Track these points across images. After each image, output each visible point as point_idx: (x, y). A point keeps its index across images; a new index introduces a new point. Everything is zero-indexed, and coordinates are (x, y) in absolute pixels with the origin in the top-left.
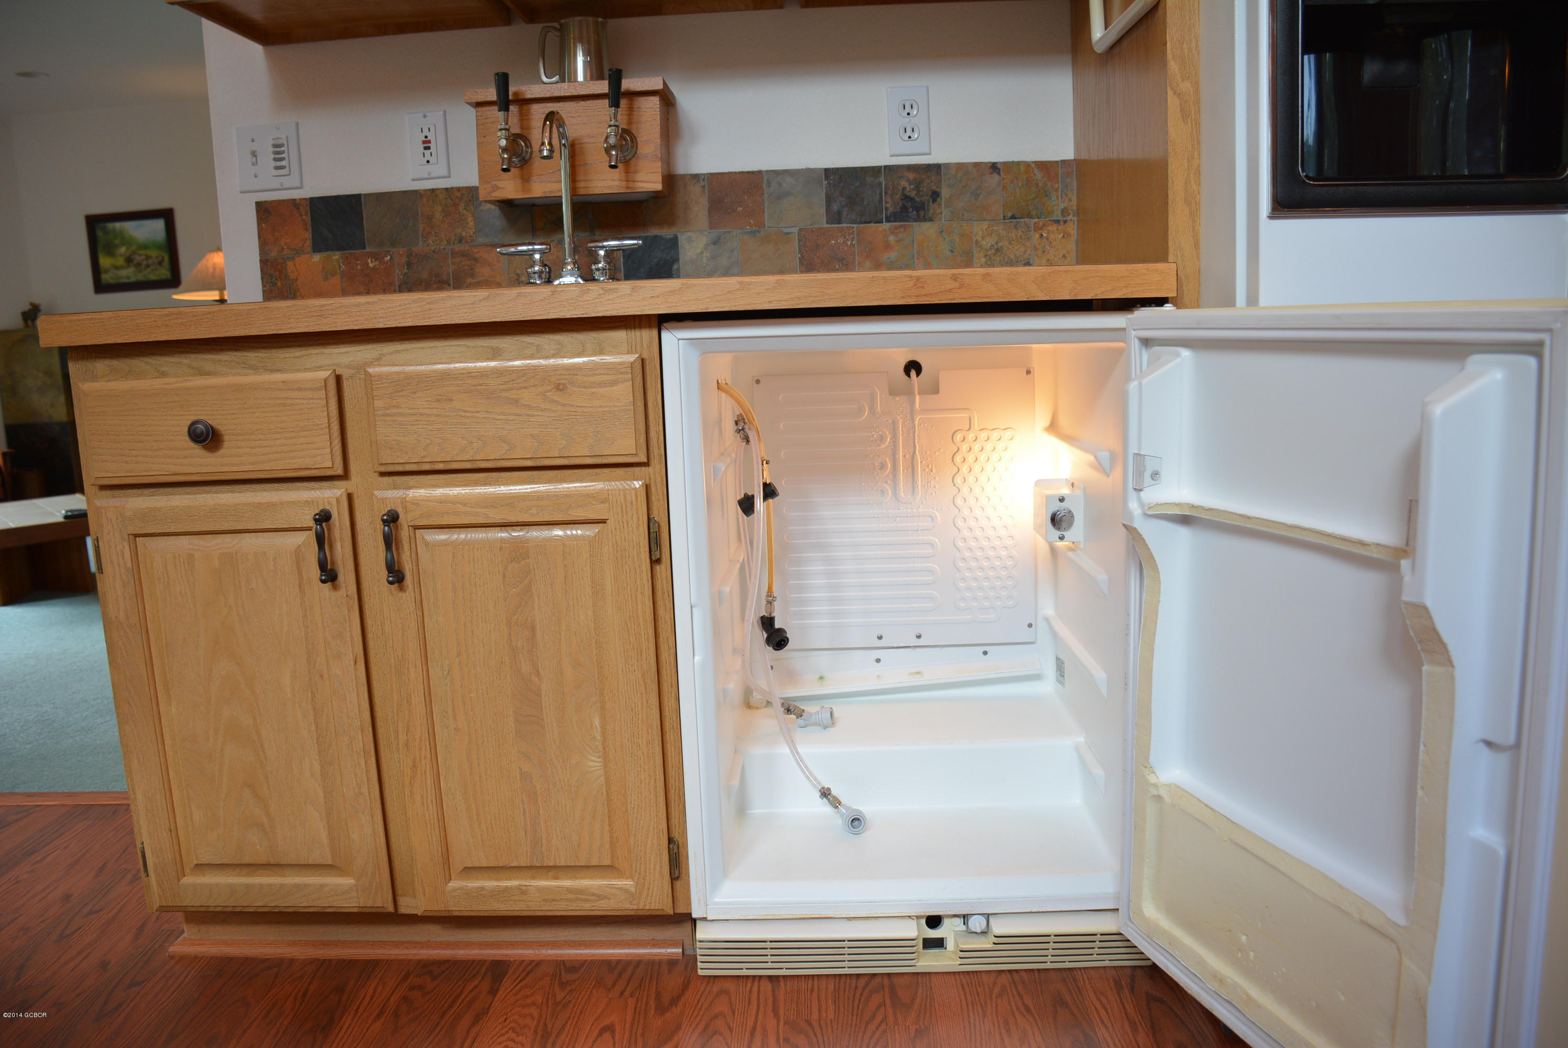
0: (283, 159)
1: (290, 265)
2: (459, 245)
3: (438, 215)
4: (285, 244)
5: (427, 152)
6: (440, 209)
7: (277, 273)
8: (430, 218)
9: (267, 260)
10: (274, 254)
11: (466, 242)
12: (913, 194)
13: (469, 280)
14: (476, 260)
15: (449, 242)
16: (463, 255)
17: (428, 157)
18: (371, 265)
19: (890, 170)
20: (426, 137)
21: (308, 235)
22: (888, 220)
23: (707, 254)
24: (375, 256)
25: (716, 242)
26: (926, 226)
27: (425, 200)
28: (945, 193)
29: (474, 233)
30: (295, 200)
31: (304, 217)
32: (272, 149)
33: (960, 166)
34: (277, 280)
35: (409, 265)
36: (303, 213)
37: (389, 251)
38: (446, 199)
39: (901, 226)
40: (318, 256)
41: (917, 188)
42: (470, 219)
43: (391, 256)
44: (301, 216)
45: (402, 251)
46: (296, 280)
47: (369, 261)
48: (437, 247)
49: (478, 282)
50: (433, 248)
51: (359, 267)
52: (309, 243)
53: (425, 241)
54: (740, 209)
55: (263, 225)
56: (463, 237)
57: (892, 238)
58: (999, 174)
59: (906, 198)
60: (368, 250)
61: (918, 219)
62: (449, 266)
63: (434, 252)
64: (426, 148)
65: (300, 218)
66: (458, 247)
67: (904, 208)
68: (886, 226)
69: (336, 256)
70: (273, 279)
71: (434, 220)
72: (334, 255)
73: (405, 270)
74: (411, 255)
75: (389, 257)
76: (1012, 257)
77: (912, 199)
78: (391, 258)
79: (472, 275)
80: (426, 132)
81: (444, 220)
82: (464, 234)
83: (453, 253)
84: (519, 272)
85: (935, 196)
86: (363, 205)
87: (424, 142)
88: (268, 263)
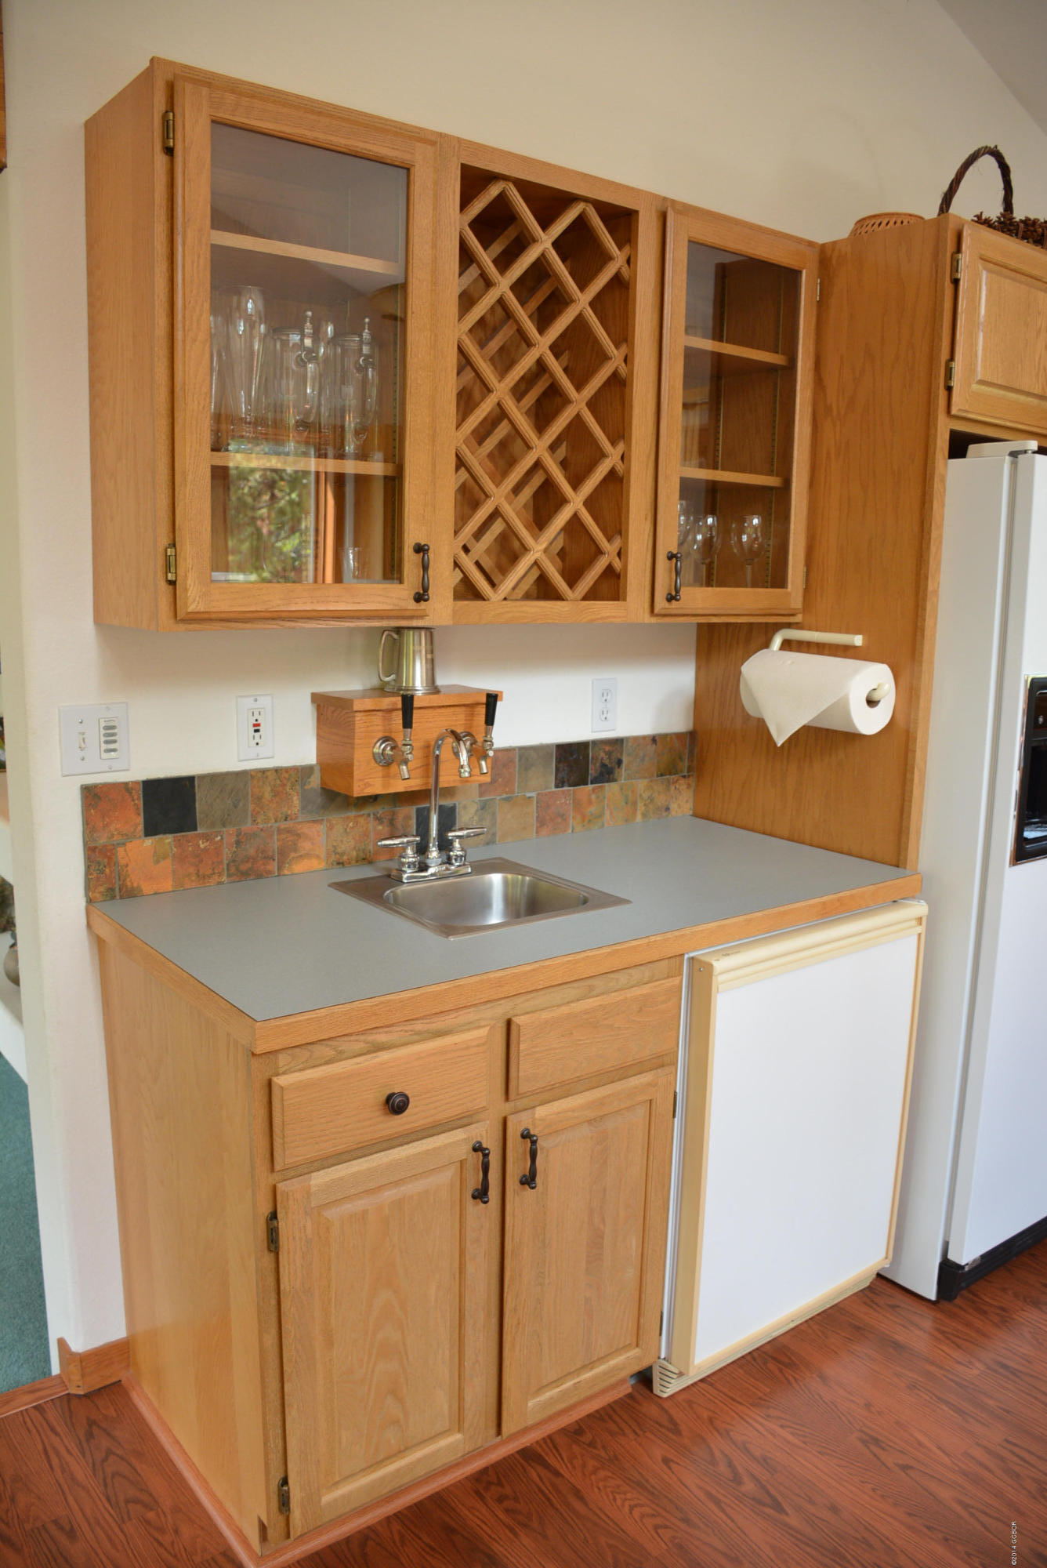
0: (115, 742)
1: (120, 851)
2: (285, 822)
3: (268, 795)
4: (116, 830)
5: (257, 734)
6: (269, 789)
7: (106, 860)
8: (260, 799)
9: (96, 848)
10: (102, 841)
11: (291, 819)
12: (607, 762)
13: (293, 855)
14: (299, 835)
15: (276, 821)
16: (288, 832)
17: (257, 740)
18: (202, 846)
19: (594, 742)
20: (257, 720)
21: (141, 820)
22: (592, 783)
23: (476, 818)
24: (206, 837)
25: (483, 808)
26: (613, 784)
27: (255, 782)
28: (625, 760)
29: (298, 811)
30: (126, 784)
31: (136, 802)
32: (103, 732)
33: (636, 739)
34: (105, 867)
35: (238, 843)
36: (135, 797)
37: (220, 832)
38: (275, 780)
39: (600, 787)
40: (150, 841)
41: (610, 758)
42: (295, 798)
43: (221, 836)
44: (133, 800)
45: (231, 830)
46: (127, 866)
47: (201, 842)
48: (265, 825)
49: (301, 856)
50: (261, 826)
51: (190, 849)
52: (141, 827)
53: (255, 821)
54: (500, 780)
55: (92, 811)
56: (289, 815)
57: (593, 797)
58: (656, 744)
59: (603, 765)
60: (200, 831)
61: (609, 781)
62: (274, 843)
63: (262, 830)
64: (257, 731)
65: (132, 803)
66: (284, 825)
67: (601, 774)
68: (590, 787)
69: (168, 839)
70: (101, 867)
71: (263, 800)
72: (167, 839)
73: (234, 849)
74: (240, 834)
75: (219, 838)
76: (659, 804)
77: (606, 765)
78: (222, 839)
79: (295, 850)
80: (256, 716)
81: (272, 800)
82: (289, 812)
83: (279, 831)
84: (335, 844)
85: (619, 762)
86: (196, 788)
87: (255, 725)
88: (97, 850)
